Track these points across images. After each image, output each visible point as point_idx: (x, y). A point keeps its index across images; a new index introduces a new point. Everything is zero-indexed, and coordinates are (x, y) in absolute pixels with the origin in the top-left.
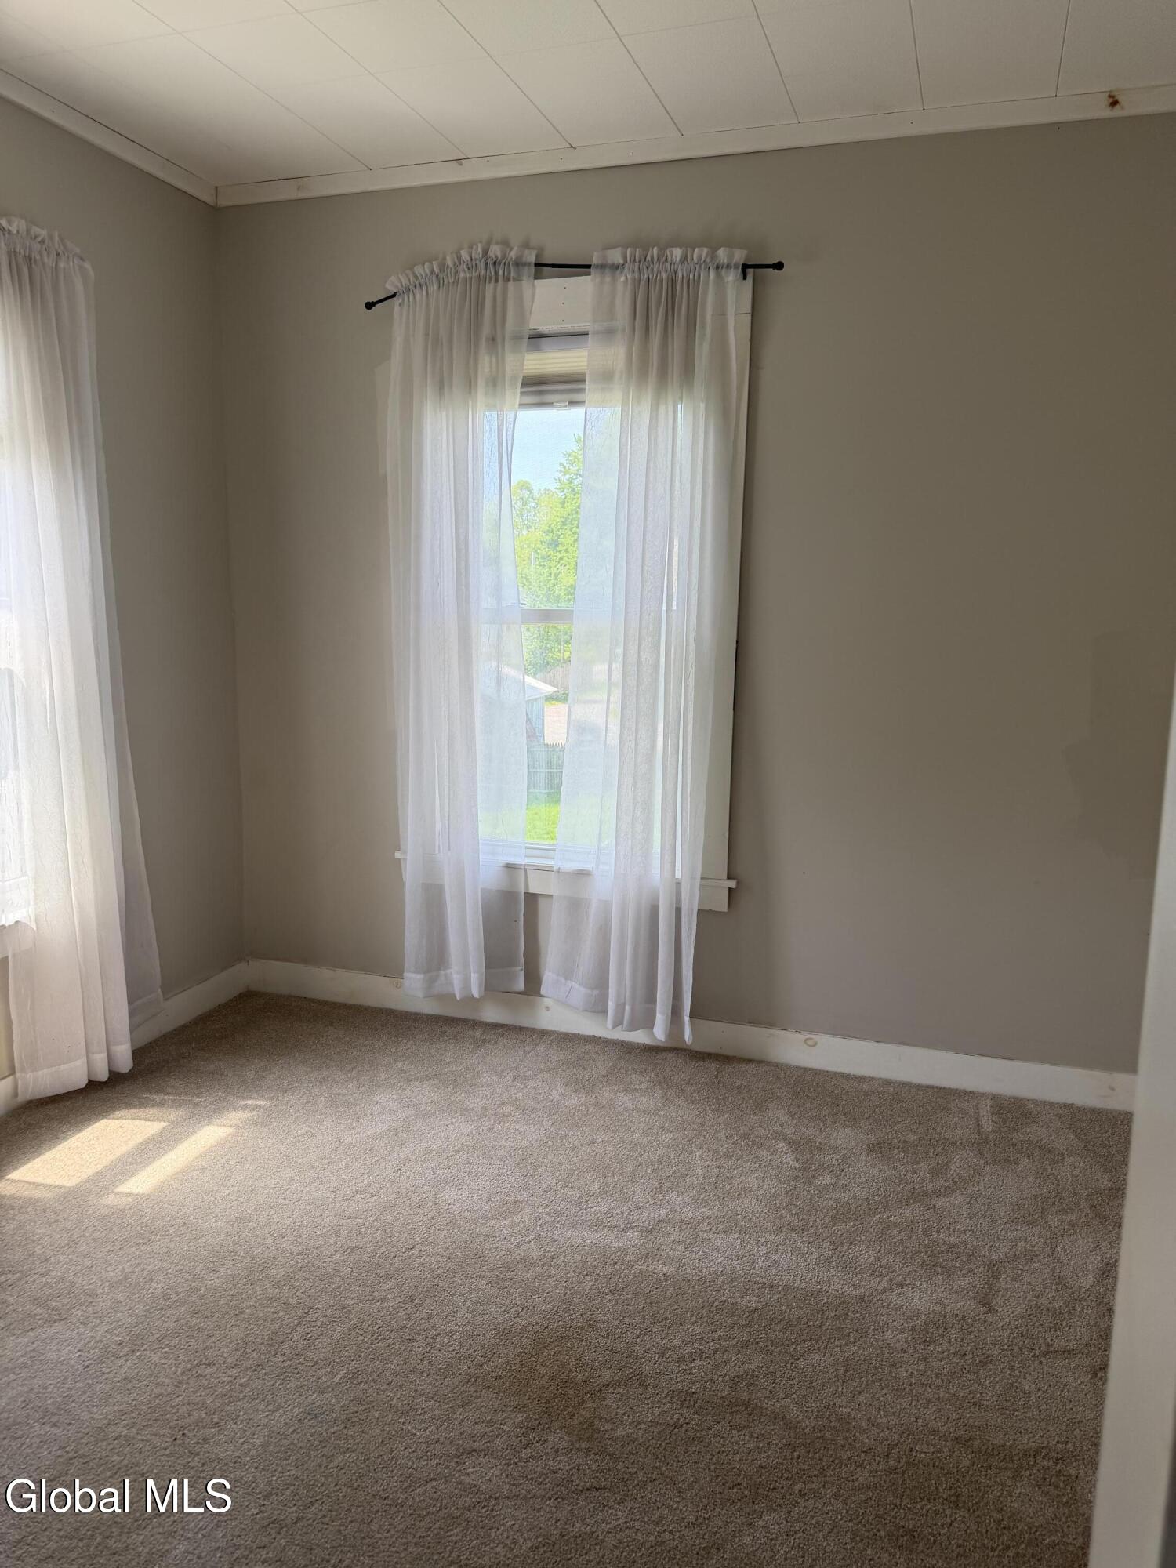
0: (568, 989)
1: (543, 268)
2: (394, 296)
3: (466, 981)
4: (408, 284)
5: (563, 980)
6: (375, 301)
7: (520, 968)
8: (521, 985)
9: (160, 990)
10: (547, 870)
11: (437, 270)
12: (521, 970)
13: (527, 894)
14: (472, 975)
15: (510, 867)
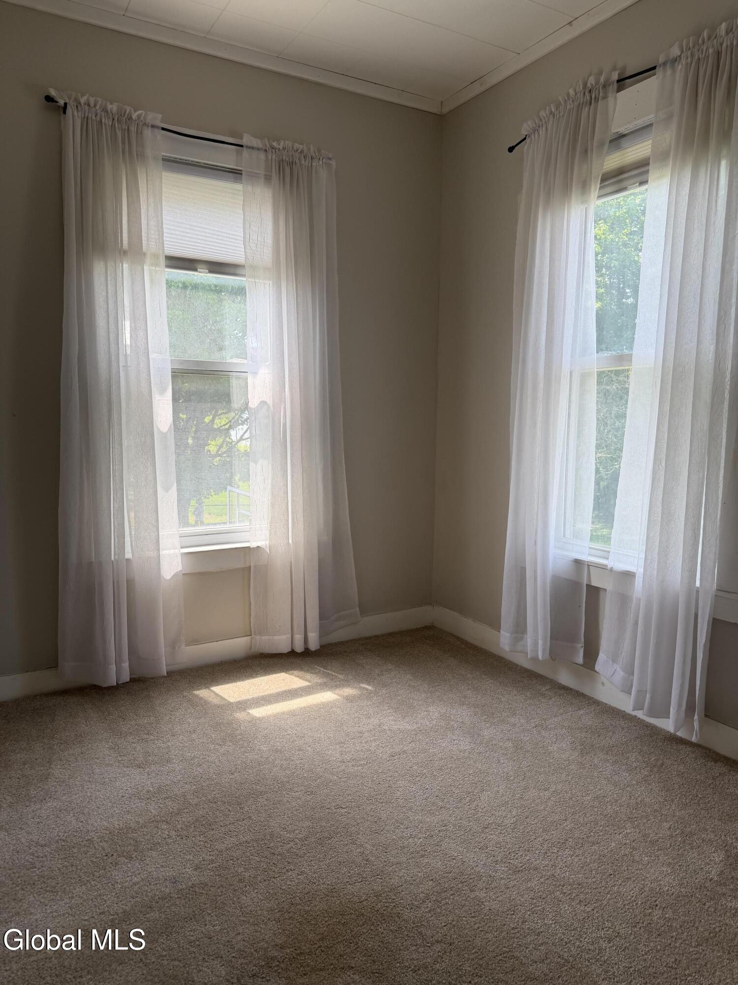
0: (613, 671)
1: (622, 82)
2: (525, 139)
3: (536, 644)
4: (535, 126)
5: (611, 662)
6: (514, 145)
7: (581, 645)
8: (580, 659)
9: (358, 609)
10: (603, 568)
11: (553, 110)
12: (582, 646)
13: (589, 586)
14: (539, 641)
15: (578, 563)
